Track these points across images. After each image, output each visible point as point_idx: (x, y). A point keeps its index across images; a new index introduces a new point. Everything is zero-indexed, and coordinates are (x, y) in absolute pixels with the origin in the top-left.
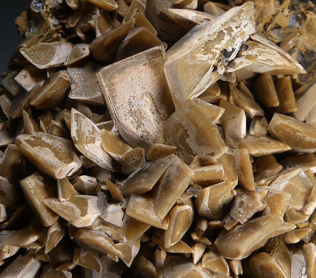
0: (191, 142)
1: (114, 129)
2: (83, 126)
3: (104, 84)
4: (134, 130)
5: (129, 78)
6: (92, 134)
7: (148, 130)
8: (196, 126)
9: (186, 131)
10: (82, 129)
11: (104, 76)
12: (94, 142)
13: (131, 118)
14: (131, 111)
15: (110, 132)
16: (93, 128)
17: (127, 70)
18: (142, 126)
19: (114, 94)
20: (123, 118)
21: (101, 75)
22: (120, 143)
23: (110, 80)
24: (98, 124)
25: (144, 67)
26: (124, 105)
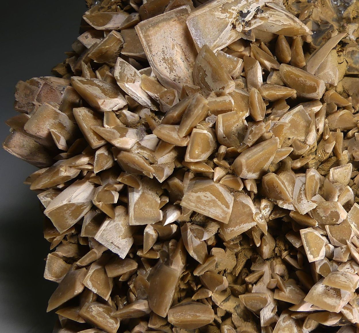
0: (209, 80)
1: (153, 74)
2: (126, 70)
3: (141, 35)
4: (168, 75)
5: (162, 31)
6: (133, 77)
7: (179, 75)
8: (211, 66)
9: (205, 71)
10: (125, 72)
11: (141, 30)
12: (134, 82)
13: (165, 65)
14: (164, 59)
15: (149, 77)
16: (135, 72)
17: (160, 25)
18: (174, 71)
19: (150, 44)
20: (158, 64)
21: (138, 28)
22: (158, 86)
23: (145, 32)
24: (140, 71)
25: (174, 23)
26: (159, 53)
